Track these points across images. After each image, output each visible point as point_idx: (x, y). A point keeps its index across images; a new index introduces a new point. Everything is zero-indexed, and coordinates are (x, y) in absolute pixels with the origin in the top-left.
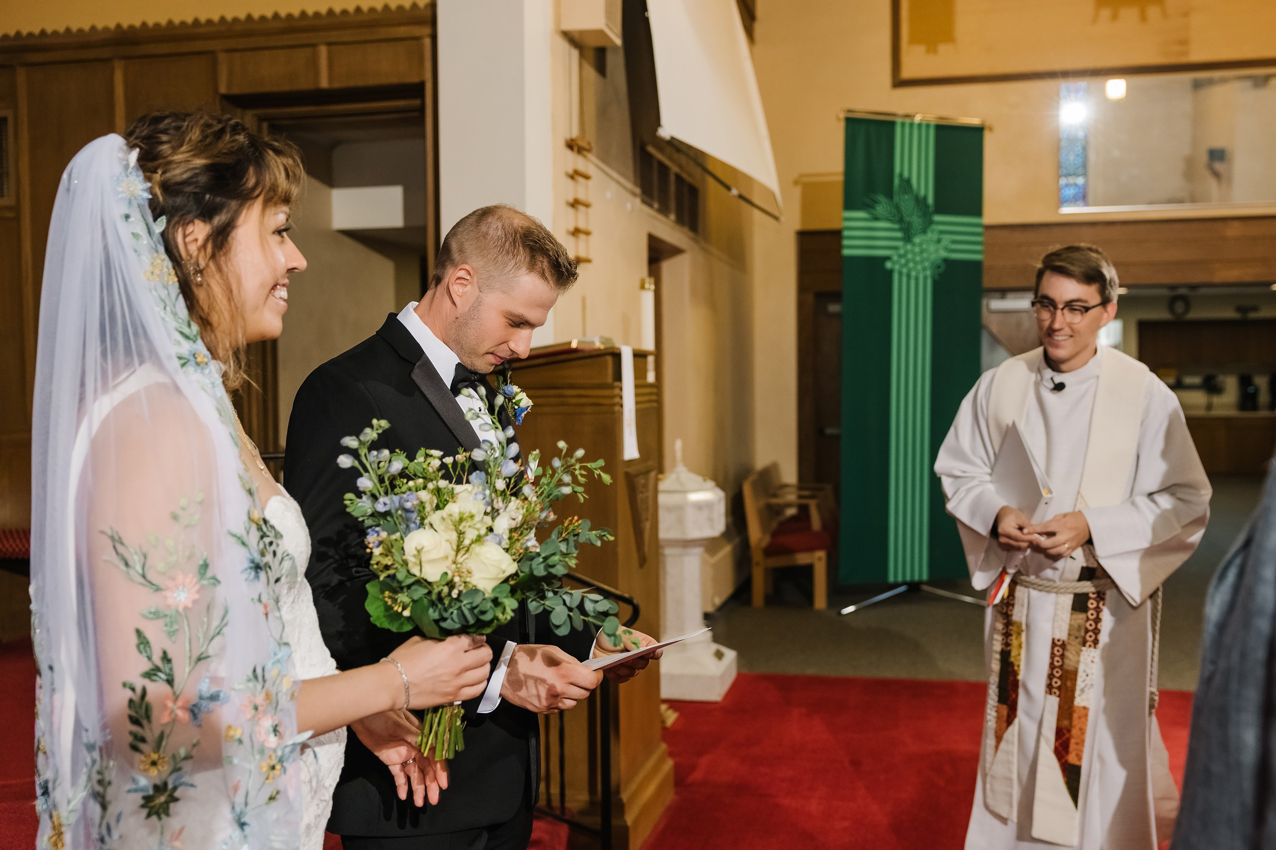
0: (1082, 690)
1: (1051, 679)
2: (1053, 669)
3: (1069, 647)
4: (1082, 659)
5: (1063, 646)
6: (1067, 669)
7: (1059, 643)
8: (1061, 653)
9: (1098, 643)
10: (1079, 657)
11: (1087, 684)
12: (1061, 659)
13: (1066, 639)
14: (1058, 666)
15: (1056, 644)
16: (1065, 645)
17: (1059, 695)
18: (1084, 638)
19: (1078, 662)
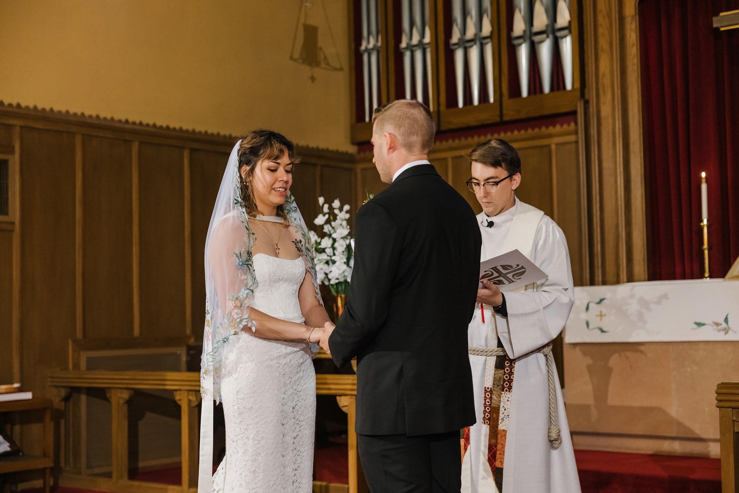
0: (503, 419)
1: (484, 414)
2: (485, 407)
3: (494, 392)
4: (502, 399)
6: (493, 407)
7: (488, 390)
8: (490, 396)
9: (512, 389)
10: (500, 398)
11: (505, 415)
12: (490, 400)
13: (492, 387)
14: (488, 405)
15: (487, 391)
16: (492, 391)
17: (489, 423)
18: (503, 386)
19: (500, 401)
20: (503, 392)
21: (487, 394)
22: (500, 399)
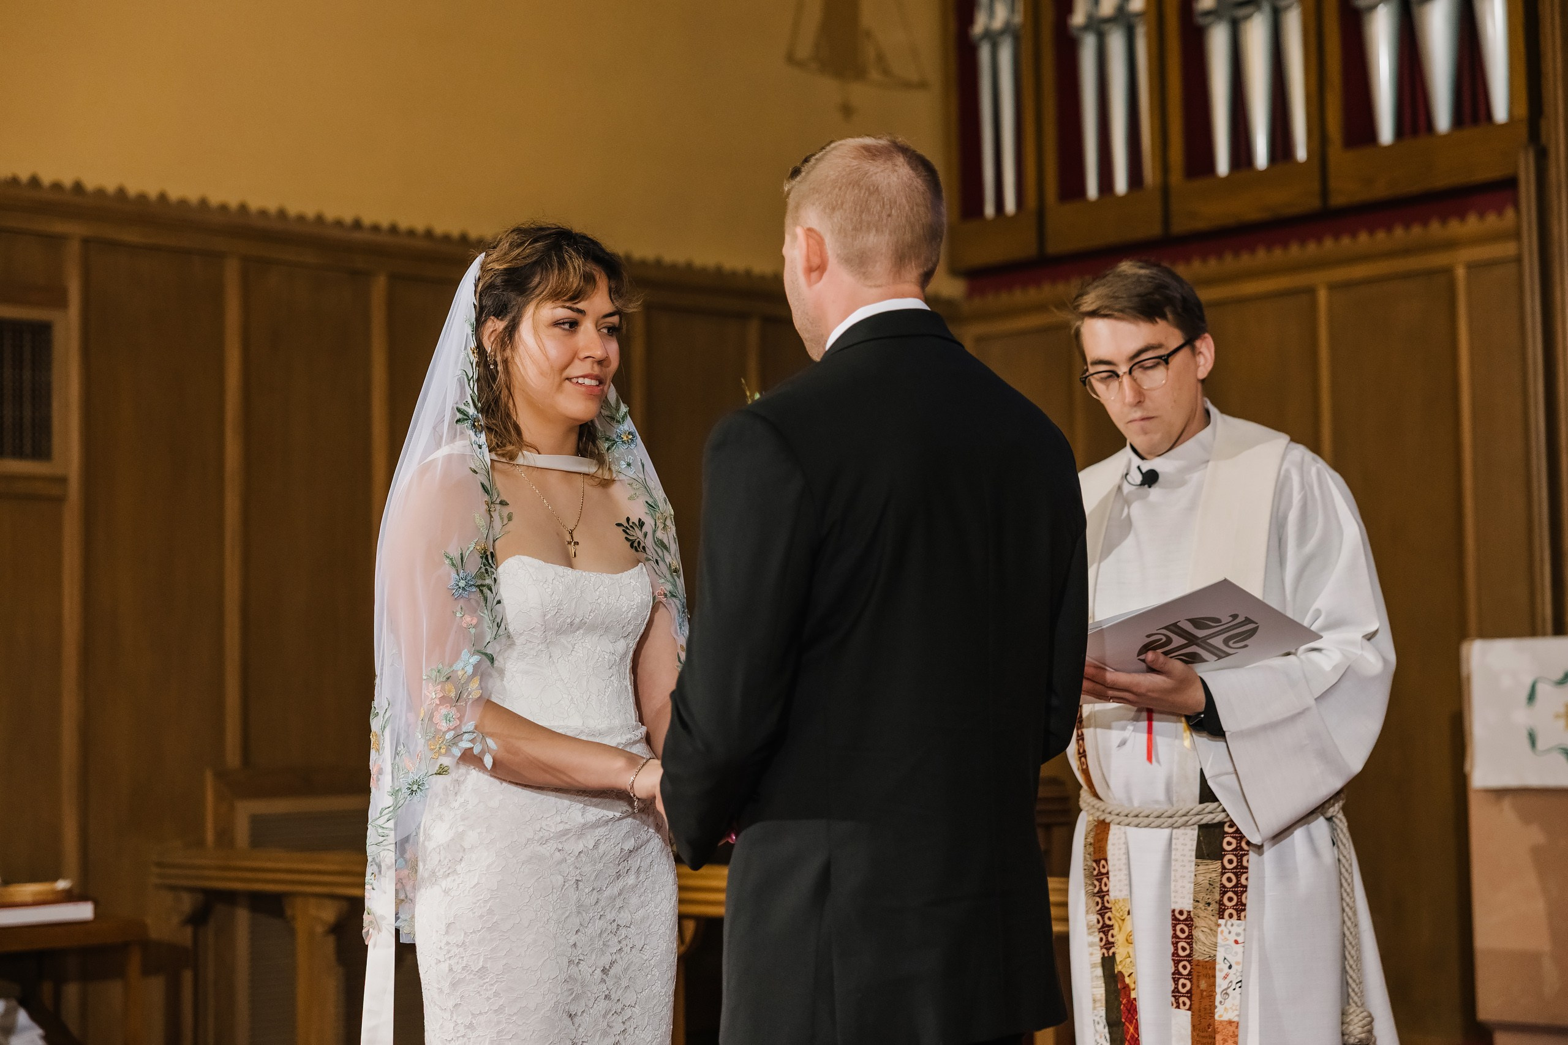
0: (1225, 993)
1: (1176, 981)
2: (1176, 963)
3: (1197, 922)
4: (1220, 939)
5: (1189, 921)
6: (1198, 960)
7: (1182, 918)
8: (1186, 934)
9: (1244, 910)
10: (1216, 936)
11: (1231, 982)
12: (1188, 943)
13: (1191, 909)
14: (1184, 957)
15: (1179, 920)
16: (1192, 920)
17: (1190, 1005)
18: (1220, 903)
19: (1215, 945)
20: (1221, 921)
21: (1178, 928)
22: (1214, 940)
